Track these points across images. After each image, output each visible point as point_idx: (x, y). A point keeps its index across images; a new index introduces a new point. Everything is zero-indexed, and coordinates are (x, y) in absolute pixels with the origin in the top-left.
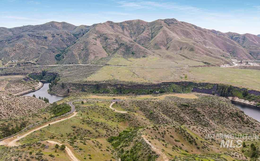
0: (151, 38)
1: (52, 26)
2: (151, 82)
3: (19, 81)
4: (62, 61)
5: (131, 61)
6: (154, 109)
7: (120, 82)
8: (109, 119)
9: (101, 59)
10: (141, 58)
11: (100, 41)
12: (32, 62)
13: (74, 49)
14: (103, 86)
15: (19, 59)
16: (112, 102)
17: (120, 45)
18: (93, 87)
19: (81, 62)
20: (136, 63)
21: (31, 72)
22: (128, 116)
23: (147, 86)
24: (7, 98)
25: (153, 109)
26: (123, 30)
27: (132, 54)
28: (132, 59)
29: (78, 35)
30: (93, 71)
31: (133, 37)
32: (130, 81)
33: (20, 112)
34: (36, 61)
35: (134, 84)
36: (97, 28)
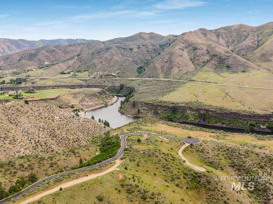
0: (257, 46)
1: (139, 37)
2: (253, 110)
3: (94, 95)
4: (143, 74)
5: (224, 77)
6: (259, 171)
7: (206, 106)
8: (171, 181)
9: (186, 73)
10: (240, 73)
11: (188, 52)
12: (113, 74)
13: (157, 61)
14: (181, 110)
15: (104, 71)
16: (184, 143)
17: (212, 56)
18: (169, 110)
19: (163, 76)
20: (231, 80)
21: (110, 85)
22: (206, 179)
23: (246, 116)
24: (60, 119)
25: (256, 169)
26: (218, 38)
27: (227, 68)
28: (226, 74)
29: (165, 45)
30: (174, 87)
31: (230, 47)
32: (219, 105)
33: (62, 141)
34: (117, 74)
35: (225, 111)
36: (185, 37)
